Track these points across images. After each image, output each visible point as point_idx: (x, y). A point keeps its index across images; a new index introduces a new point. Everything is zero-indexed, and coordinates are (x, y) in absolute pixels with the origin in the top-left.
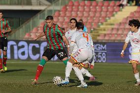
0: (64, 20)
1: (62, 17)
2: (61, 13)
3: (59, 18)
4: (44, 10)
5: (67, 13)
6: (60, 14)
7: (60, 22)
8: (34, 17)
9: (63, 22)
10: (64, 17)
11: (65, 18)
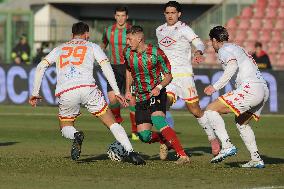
0: (262, 25)
1: (257, 18)
2: (255, 10)
3: (252, 21)
4: (221, 5)
5: (268, 10)
6: (253, 13)
7: (253, 30)
8: (199, 18)
9: (259, 30)
10: (262, 18)
11: (264, 21)
